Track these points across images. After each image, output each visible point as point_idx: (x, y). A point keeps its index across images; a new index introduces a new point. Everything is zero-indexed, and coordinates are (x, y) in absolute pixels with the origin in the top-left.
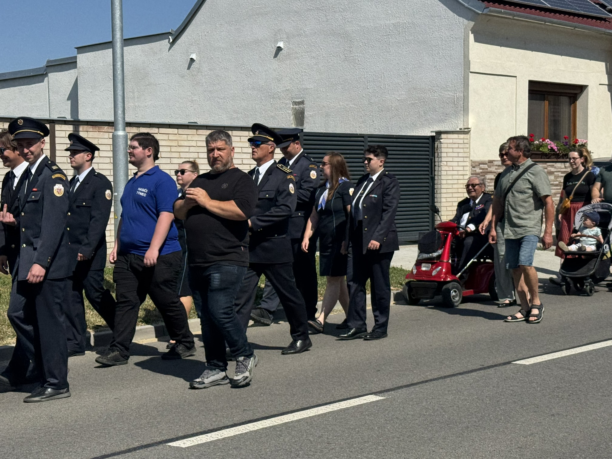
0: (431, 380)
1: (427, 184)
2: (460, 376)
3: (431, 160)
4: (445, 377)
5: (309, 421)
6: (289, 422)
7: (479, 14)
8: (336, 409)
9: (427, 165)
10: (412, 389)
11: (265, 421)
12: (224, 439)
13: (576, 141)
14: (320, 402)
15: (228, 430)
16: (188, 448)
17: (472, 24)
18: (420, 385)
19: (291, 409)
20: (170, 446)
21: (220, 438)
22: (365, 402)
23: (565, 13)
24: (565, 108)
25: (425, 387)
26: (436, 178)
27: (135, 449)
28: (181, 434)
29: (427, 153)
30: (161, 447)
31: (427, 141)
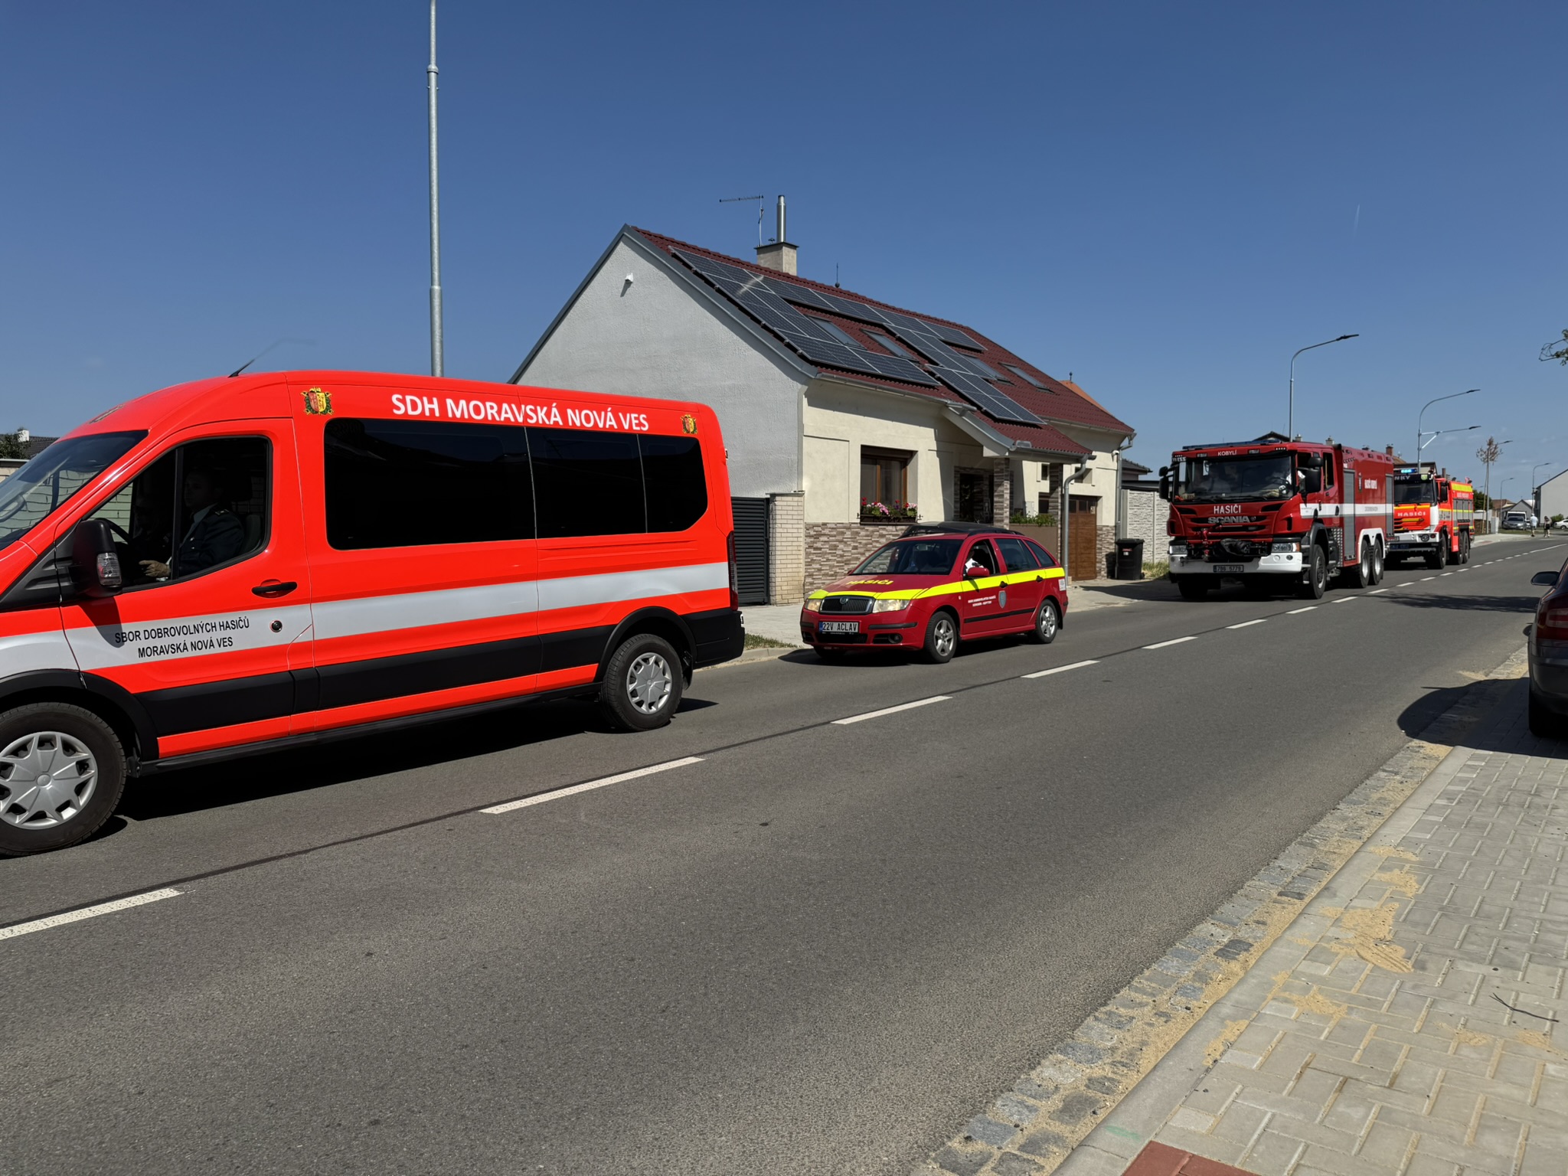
0: (751, 741)
1: (762, 546)
2: (780, 737)
3: (766, 521)
4: (765, 738)
5: (626, 784)
6: (606, 786)
7: (811, 378)
8: (655, 772)
9: (762, 527)
10: (732, 749)
11: (582, 785)
12: (539, 804)
13: (907, 506)
14: (639, 765)
15: (543, 795)
16: (500, 814)
17: (806, 388)
18: (741, 746)
19: (610, 773)
20: (482, 813)
21: (535, 803)
22: (685, 764)
23: (895, 380)
24: (896, 473)
25: (745, 748)
26: (771, 540)
27: (445, 817)
28: (494, 801)
29: (762, 515)
30: (471, 814)
31: (762, 503)
